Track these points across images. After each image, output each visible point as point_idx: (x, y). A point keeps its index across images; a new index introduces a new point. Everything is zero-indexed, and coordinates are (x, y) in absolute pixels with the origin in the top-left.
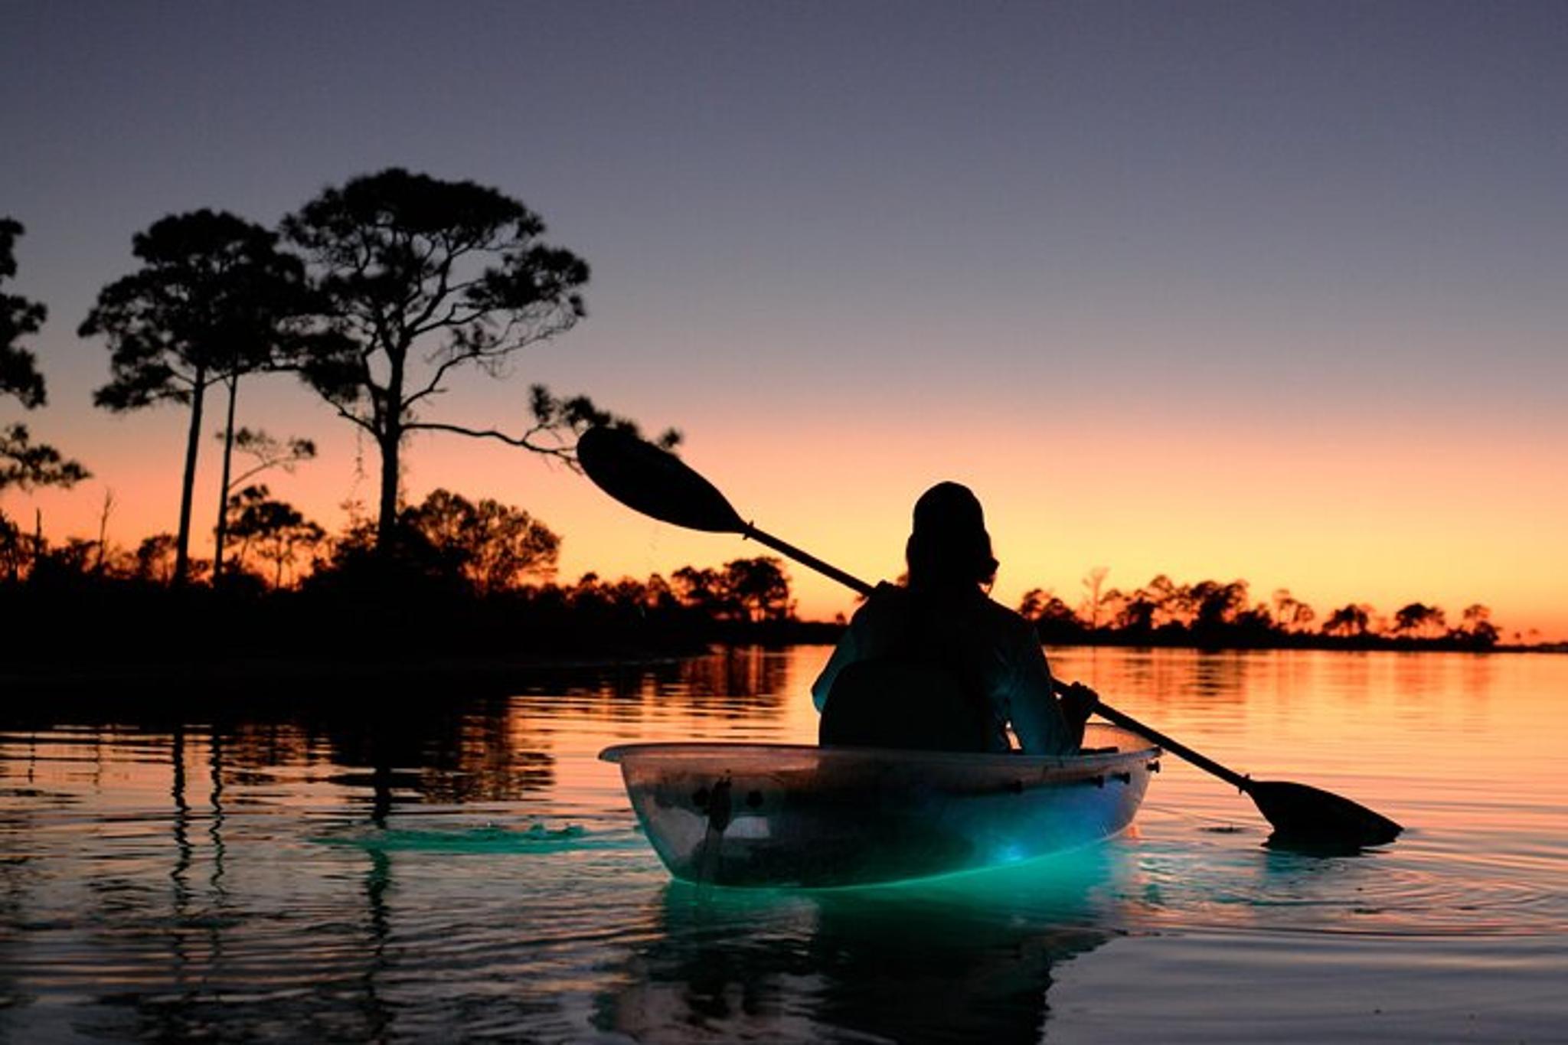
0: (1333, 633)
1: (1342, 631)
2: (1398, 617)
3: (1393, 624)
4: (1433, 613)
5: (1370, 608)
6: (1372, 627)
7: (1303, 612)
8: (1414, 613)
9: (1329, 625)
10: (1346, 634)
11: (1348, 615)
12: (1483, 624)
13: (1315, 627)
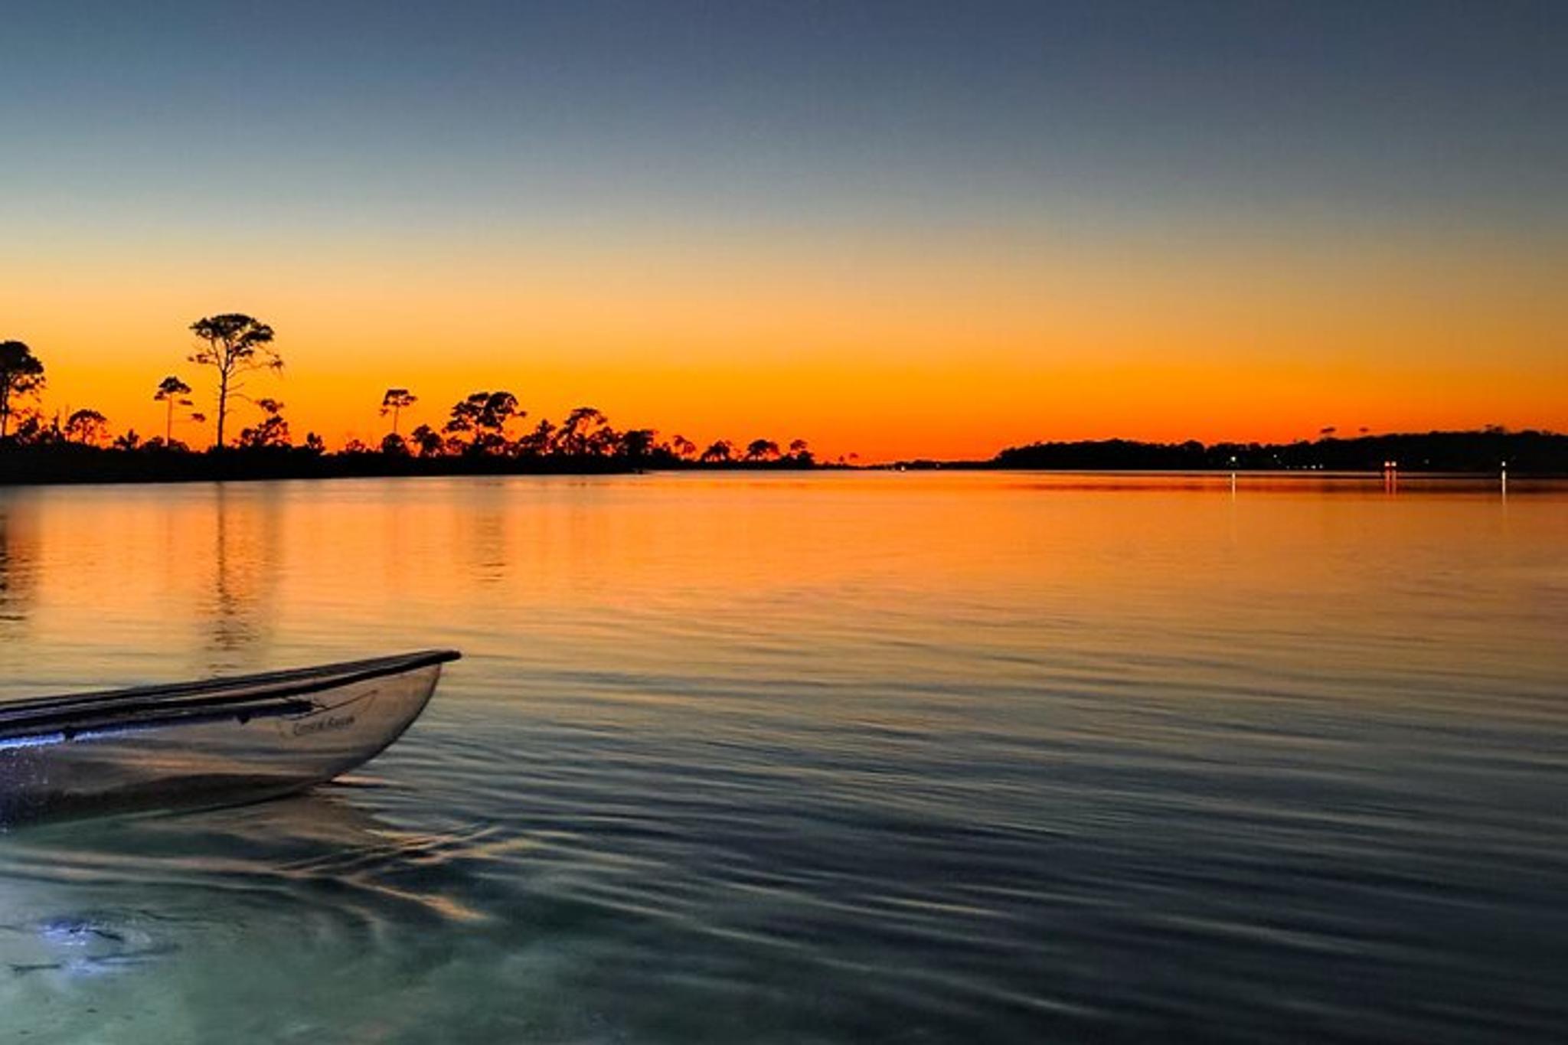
0: (707, 460)
1: (713, 458)
2: (749, 449)
3: (745, 453)
4: (774, 447)
5: (729, 443)
6: (733, 455)
7: (690, 448)
8: (759, 446)
9: (705, 455)
10: (716, 459)
11: (719, 448)
12: (804, 453)
13: (696, 456)
